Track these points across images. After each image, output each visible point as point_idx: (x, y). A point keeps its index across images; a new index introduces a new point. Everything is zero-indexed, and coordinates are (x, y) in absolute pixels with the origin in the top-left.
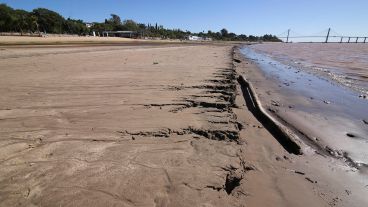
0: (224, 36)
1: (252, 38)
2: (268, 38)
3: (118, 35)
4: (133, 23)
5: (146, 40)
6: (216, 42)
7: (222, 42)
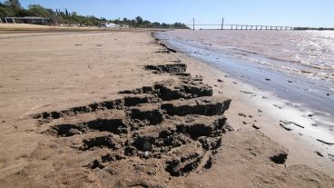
0: (139, 24)
1: (165, 26)
2: (178, 26)
3: (26, 22)
4: (42, 9)
5: (62, 26)
6: (133, 29)
7: (138, 29)
